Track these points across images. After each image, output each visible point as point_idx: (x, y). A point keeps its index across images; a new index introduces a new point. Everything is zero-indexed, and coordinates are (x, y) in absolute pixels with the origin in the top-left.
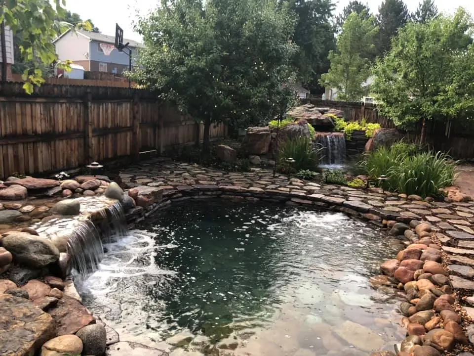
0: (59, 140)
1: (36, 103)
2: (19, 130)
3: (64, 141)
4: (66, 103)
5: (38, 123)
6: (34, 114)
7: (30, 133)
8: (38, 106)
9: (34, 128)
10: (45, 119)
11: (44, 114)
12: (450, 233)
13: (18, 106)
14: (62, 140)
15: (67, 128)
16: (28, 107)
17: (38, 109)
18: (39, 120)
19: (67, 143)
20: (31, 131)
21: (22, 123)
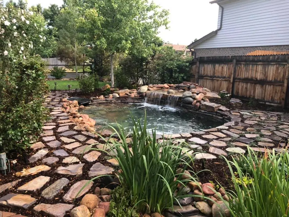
0: (269, 85)
1: (259, 64)
2: (250, 77)
3: (272, 86)
4: (276, 64)
5: (259, 74)
6: (257, 70)
7: (254, 79)
8: (260, 66)
9: (256, 77)
10: (262, 73)
11: (262, 70)
12: (75, 133)
13: (251, 66)
14: (271, 85)
15: (275, 79)
16: (255, 66)
17: (260, 68)
18: (259, 73)
19: (274, 88)
20: (255, 78)
21: (251, 74)
